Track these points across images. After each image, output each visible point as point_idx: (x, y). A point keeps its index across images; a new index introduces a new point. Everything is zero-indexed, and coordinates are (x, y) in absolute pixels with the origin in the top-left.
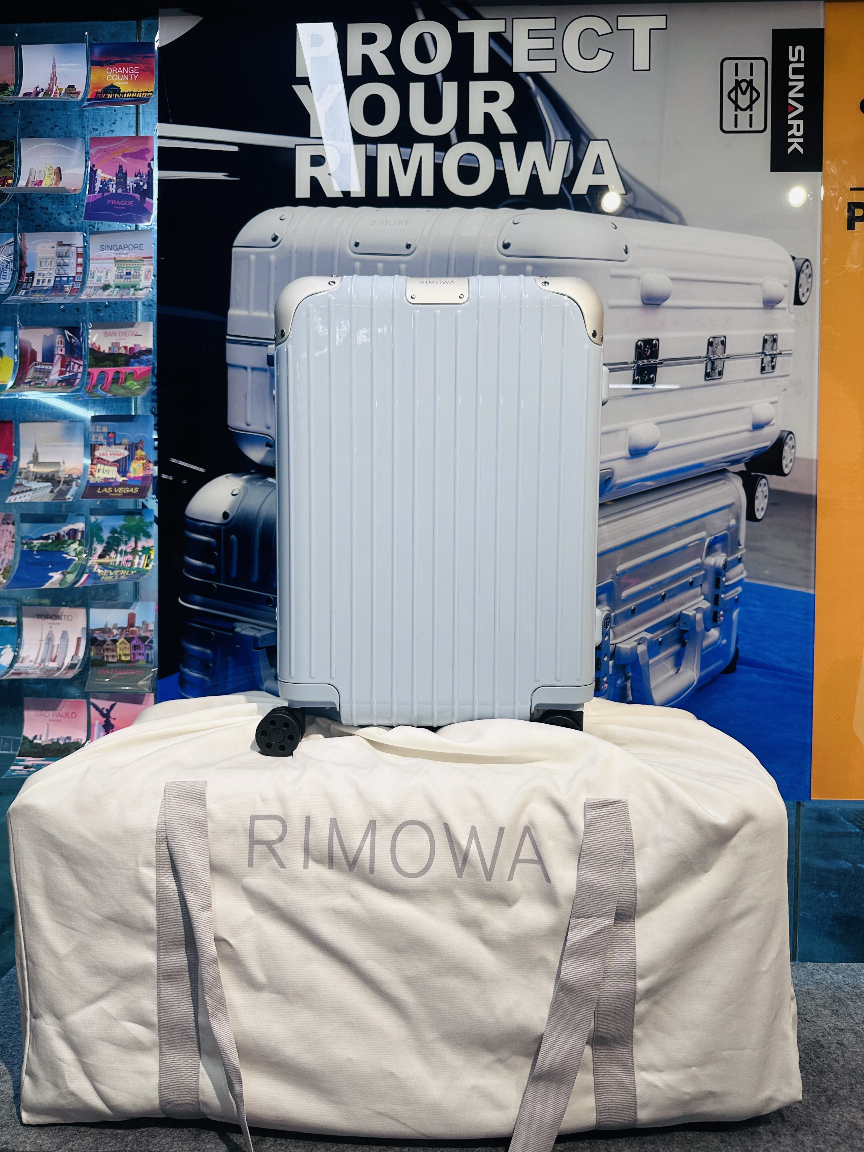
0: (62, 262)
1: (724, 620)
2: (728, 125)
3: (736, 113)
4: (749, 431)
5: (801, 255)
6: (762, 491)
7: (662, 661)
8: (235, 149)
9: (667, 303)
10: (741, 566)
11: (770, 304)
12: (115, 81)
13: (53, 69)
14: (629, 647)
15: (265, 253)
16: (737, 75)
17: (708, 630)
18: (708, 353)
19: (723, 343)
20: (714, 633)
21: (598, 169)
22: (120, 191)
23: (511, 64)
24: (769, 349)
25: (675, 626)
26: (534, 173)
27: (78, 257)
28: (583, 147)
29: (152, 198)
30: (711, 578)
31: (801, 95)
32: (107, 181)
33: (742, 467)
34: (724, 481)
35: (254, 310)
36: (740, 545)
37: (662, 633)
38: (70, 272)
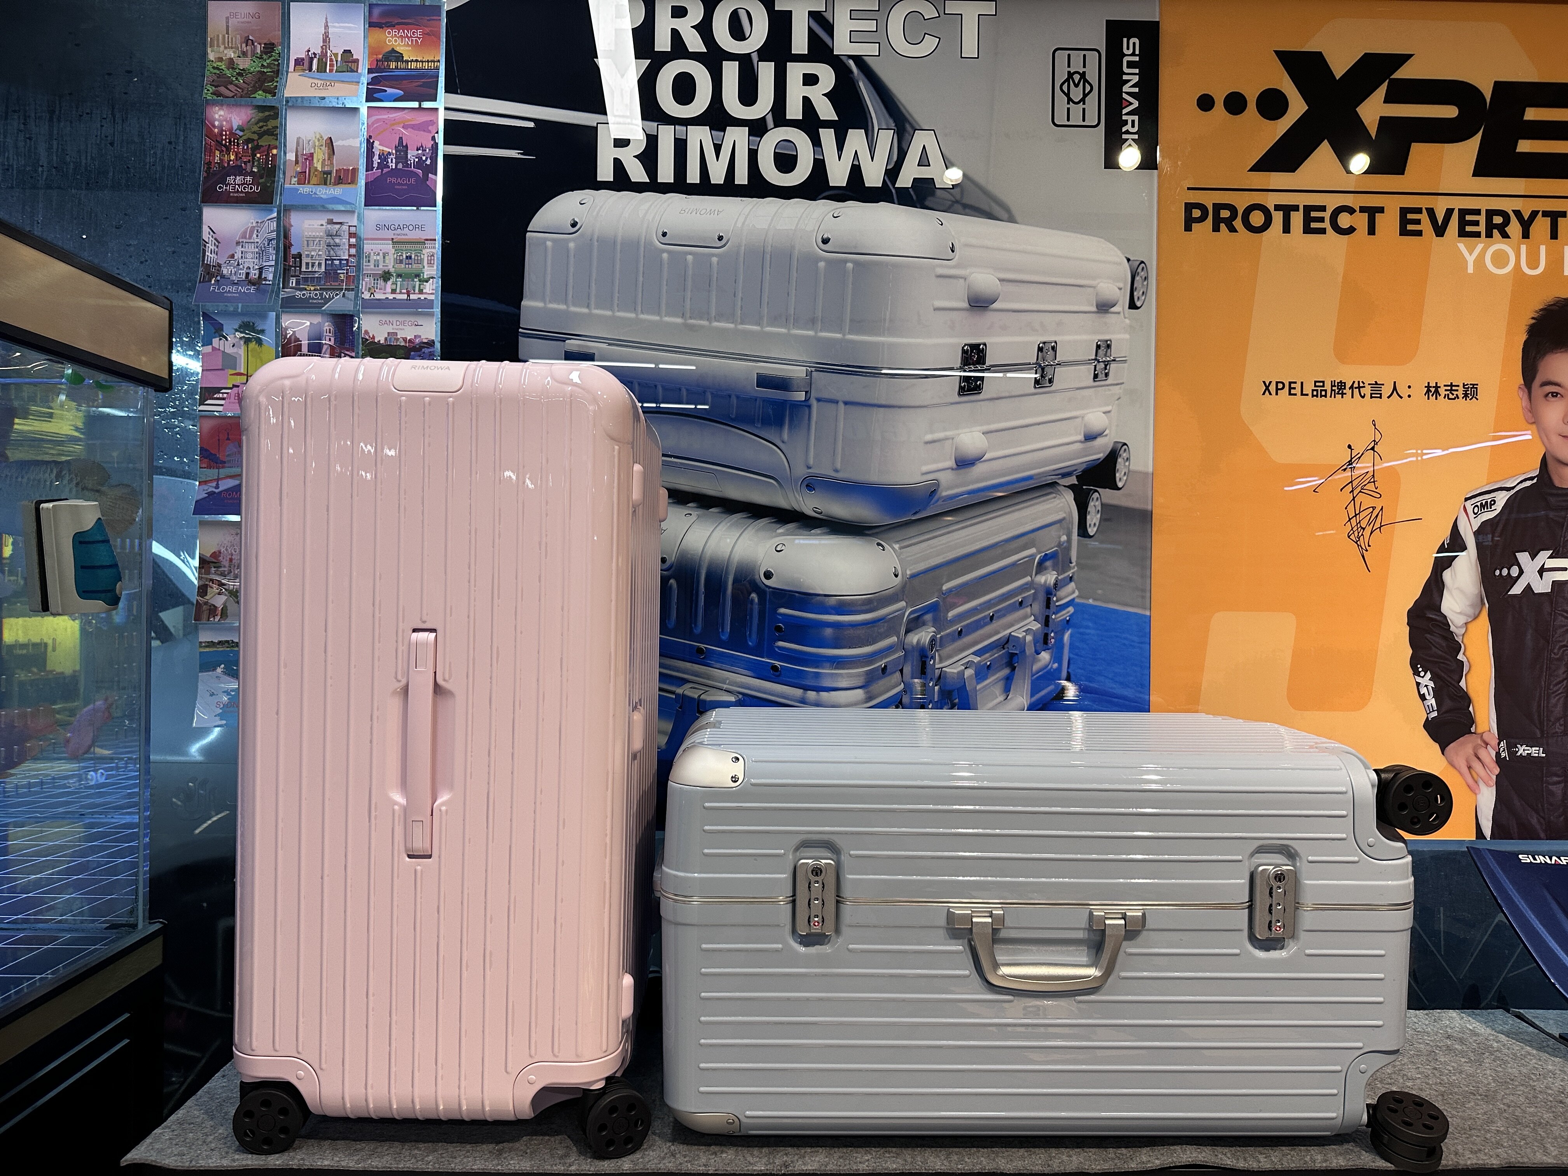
0: (332, 242)
1: (1055, 642)
2: (1061, 119)
3: (1068, 106)
4: (1081, 442)
5: (1136, 257)
6: (1094, 506)
7: (990, 687)
8: (531, 125)
9: (995, 306)
10: (1073, 584)
11: (1104, 307)
12: (397, 46)
13: (325, 29)
14: (955, 671)
15: (563, 239)
16: (1069, 66)
17: (1038, 654)
18: (1037, 359)
19: (1053, 348)
20: (1045, 656)
21: (924, 161)
22: (400, 166)
23: (831, 46)
24: (1103, 356)
25: (1004, 649)
26: (856, 163)
27: (350, 237)
28: (907, 137)
29: (436, 174)
30: (1042, 597)
31: (1136, 90)
32: (385, 154)
33: (1073, 480)
34: (1054, 495)
35: (550, 302)
36: (1071, 563)
37: (991, 656)
38: (342, 254)
